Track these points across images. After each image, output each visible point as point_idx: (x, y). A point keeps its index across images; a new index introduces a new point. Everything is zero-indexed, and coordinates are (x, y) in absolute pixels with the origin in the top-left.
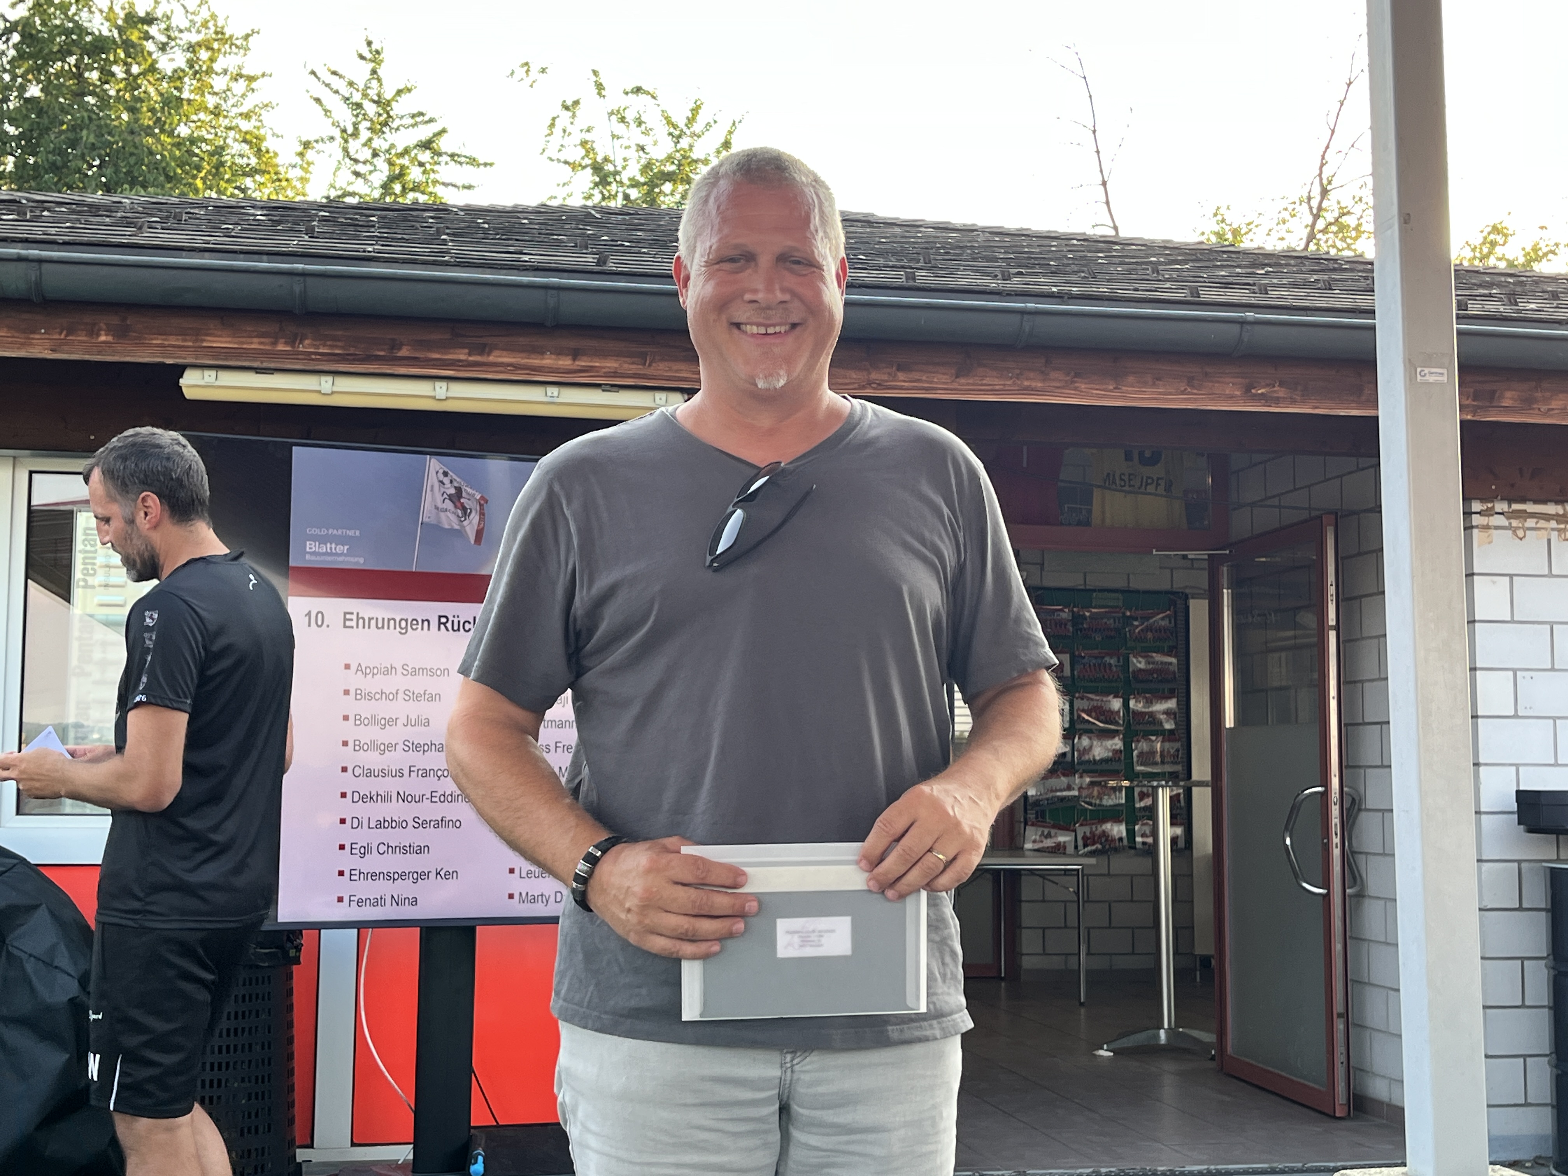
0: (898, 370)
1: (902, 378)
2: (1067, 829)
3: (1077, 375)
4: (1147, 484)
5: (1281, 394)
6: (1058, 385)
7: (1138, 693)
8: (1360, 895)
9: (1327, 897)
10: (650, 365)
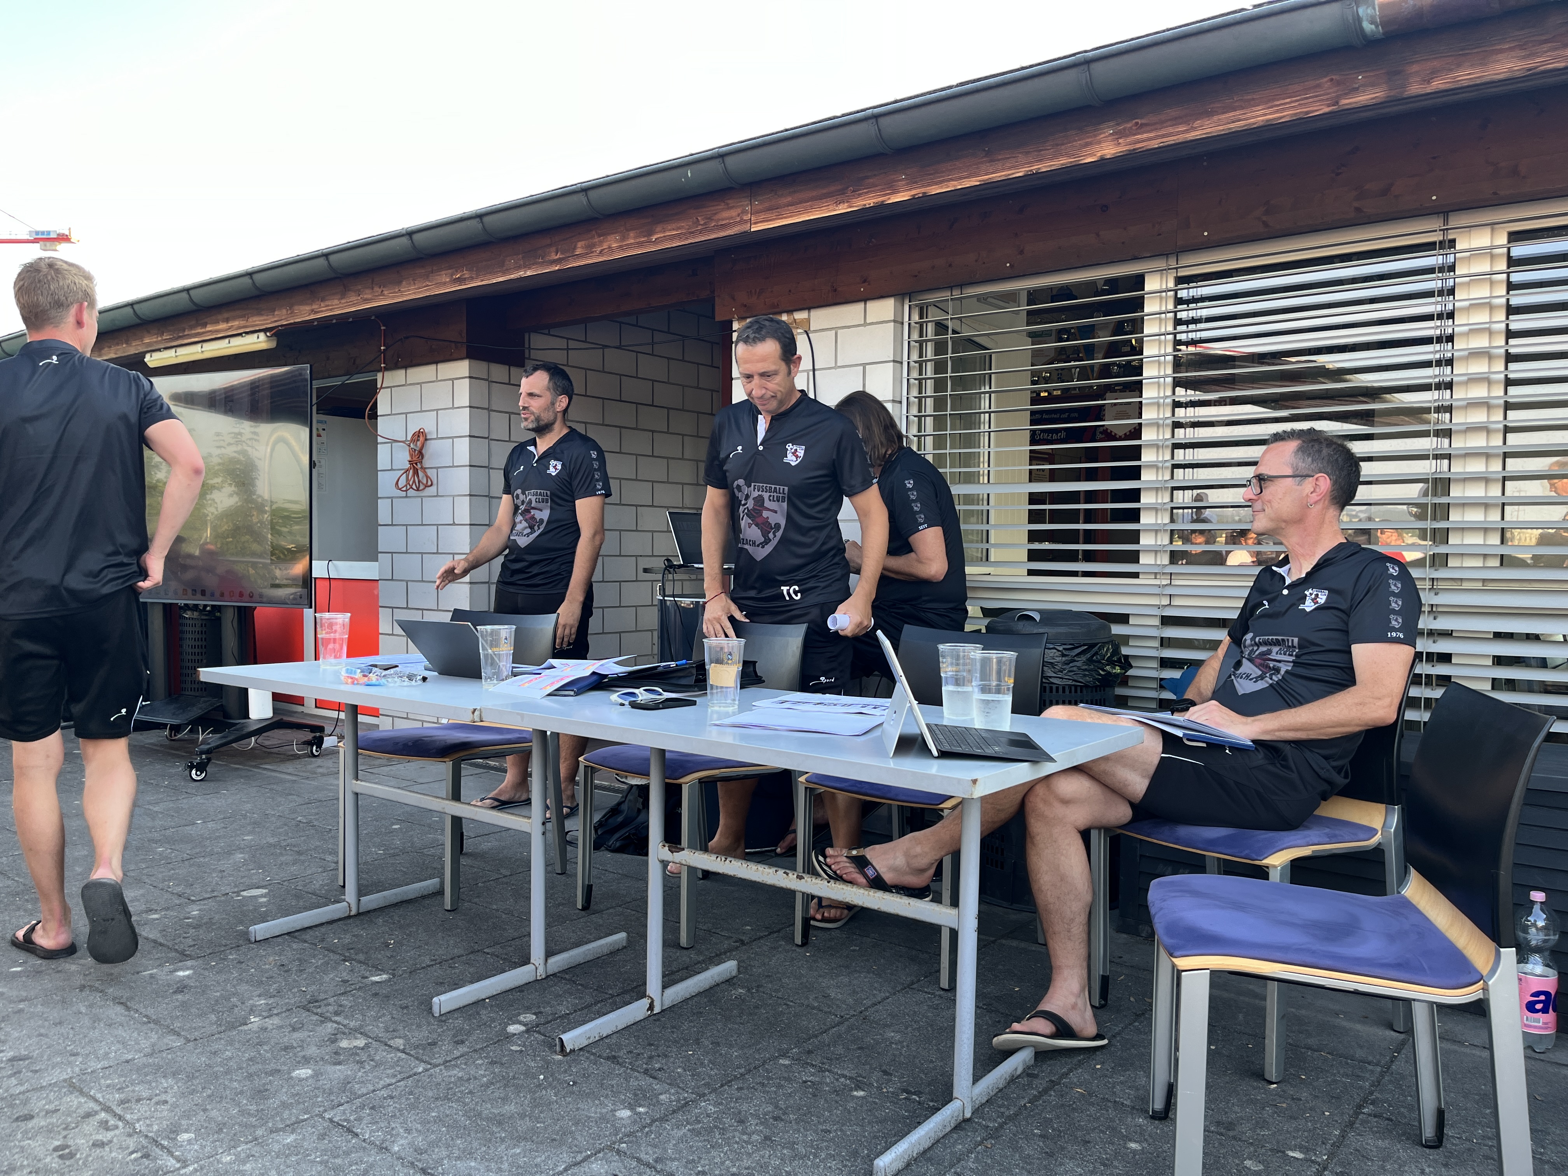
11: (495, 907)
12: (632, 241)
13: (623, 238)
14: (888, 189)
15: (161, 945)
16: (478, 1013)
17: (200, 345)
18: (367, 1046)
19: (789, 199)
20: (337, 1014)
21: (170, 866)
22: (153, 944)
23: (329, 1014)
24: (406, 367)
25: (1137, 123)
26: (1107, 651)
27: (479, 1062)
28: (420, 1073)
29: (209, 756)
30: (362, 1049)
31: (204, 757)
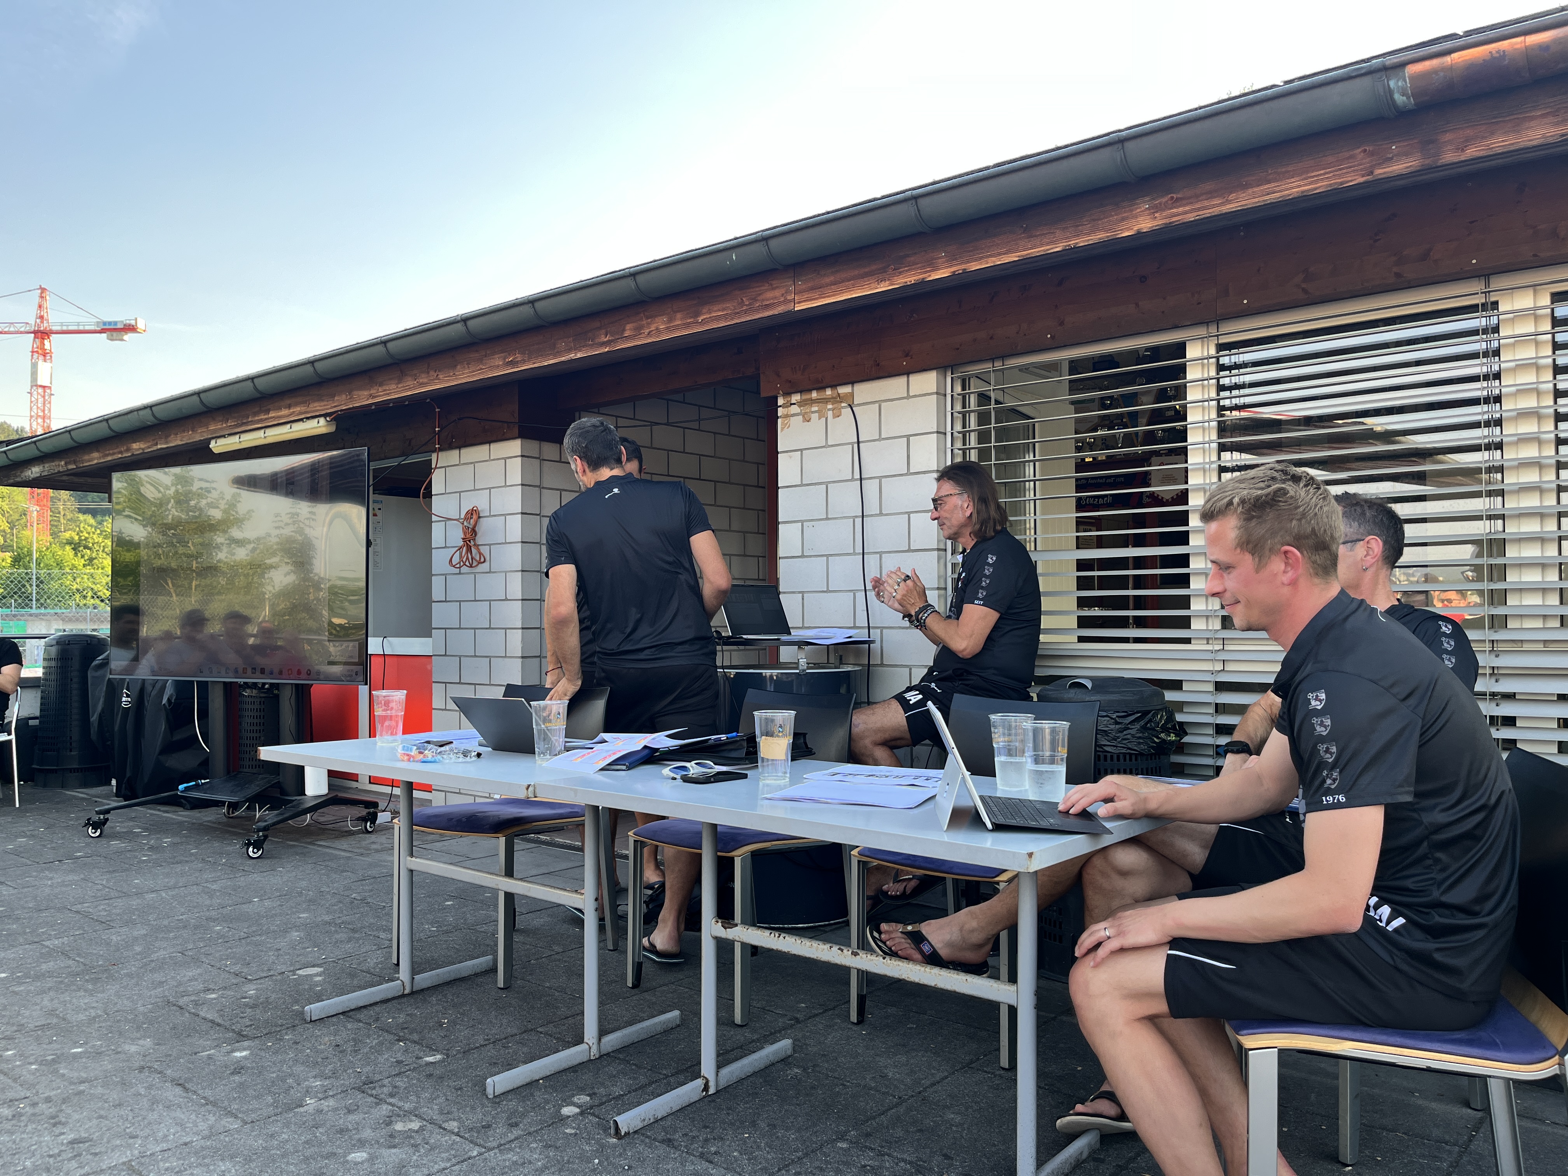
11: (548, 984)
12: (679, 322)
13: (670, 320)
14: (929, 265)
15: (219, 1025)
16: (532, 1095)
17: (262, 431)
18: (422, 1129)
19: (832, 278)
20: (392, 1095)
21: (228, 945)
22: (210, 1024)
23: (383, 1096)
24: (459, 448)
25: (1172, 198)
26: (1161, 718)
27: (534, 1145)
28: (475, 1157)
29: (266, 833)
30: (417, 1132)
31: (261, 834)
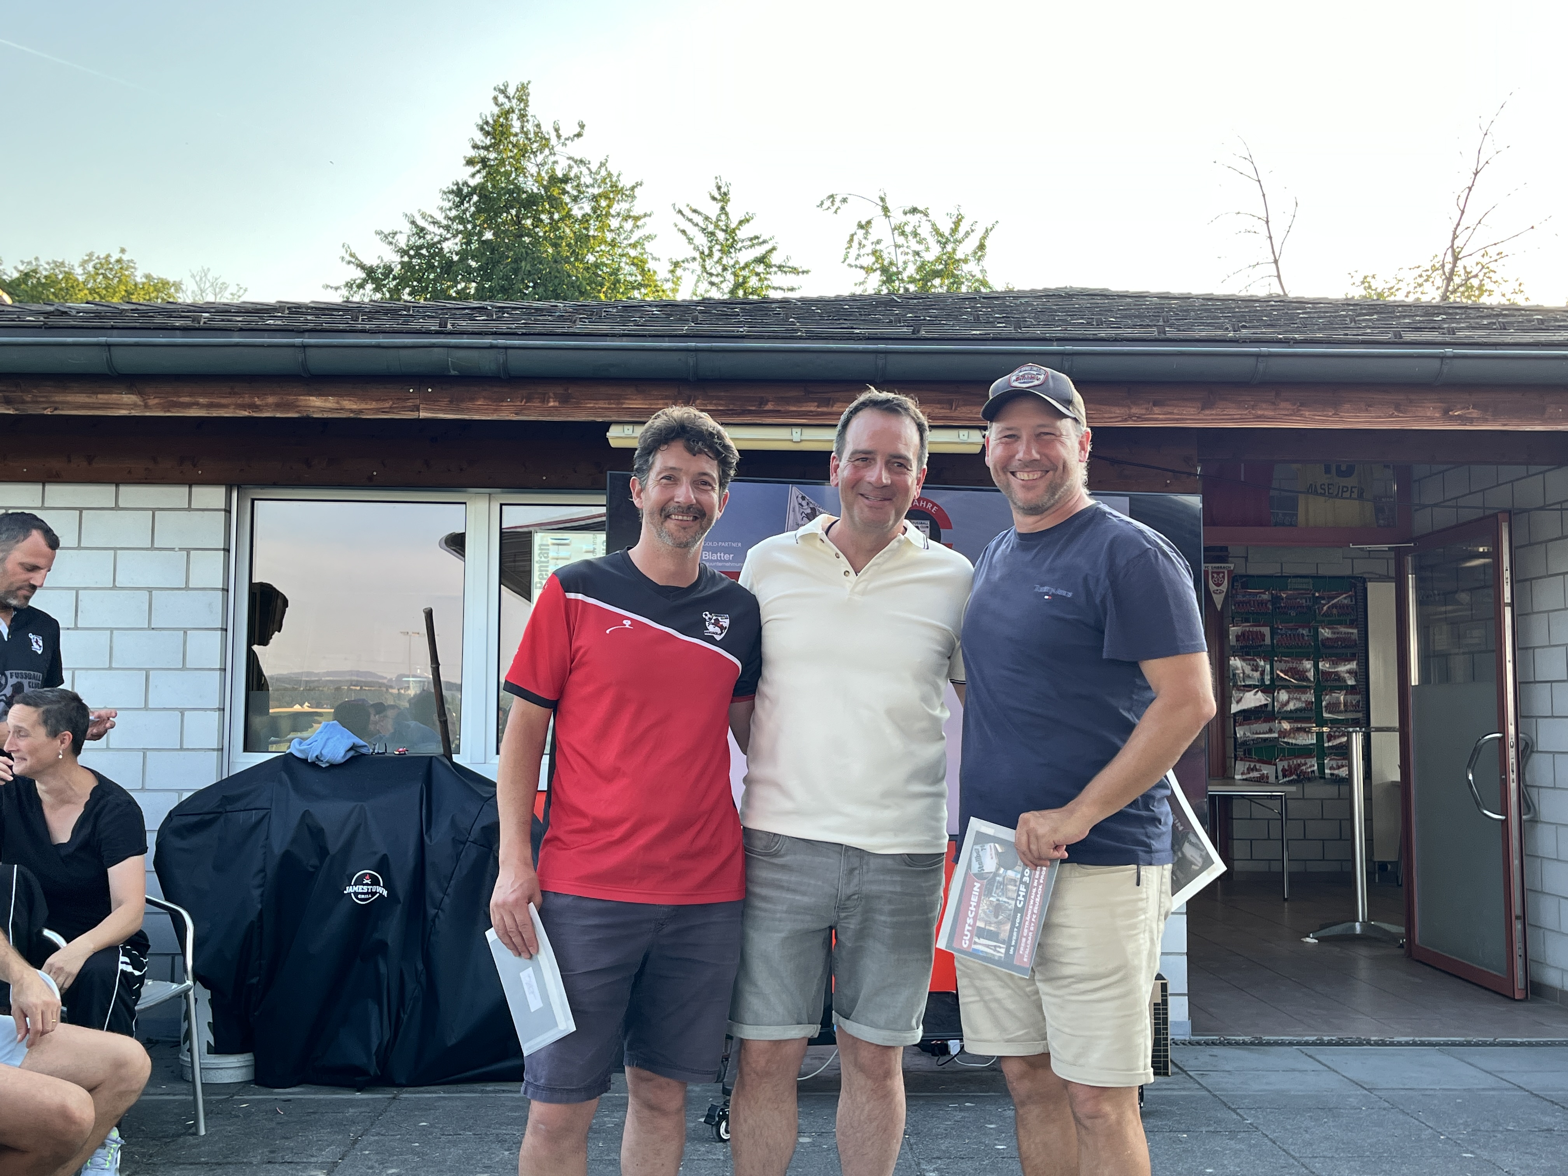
0: (1154, 405)
1: (1157, 412)
2: (1270, 763)
3: (1302, 405)
4: (1343, 492)
5: (1474, 415)
6: (1286, 413)
7: (1326, 657)
8: (1534, 821)
9: (1505, 823)
10: (955, 409)
